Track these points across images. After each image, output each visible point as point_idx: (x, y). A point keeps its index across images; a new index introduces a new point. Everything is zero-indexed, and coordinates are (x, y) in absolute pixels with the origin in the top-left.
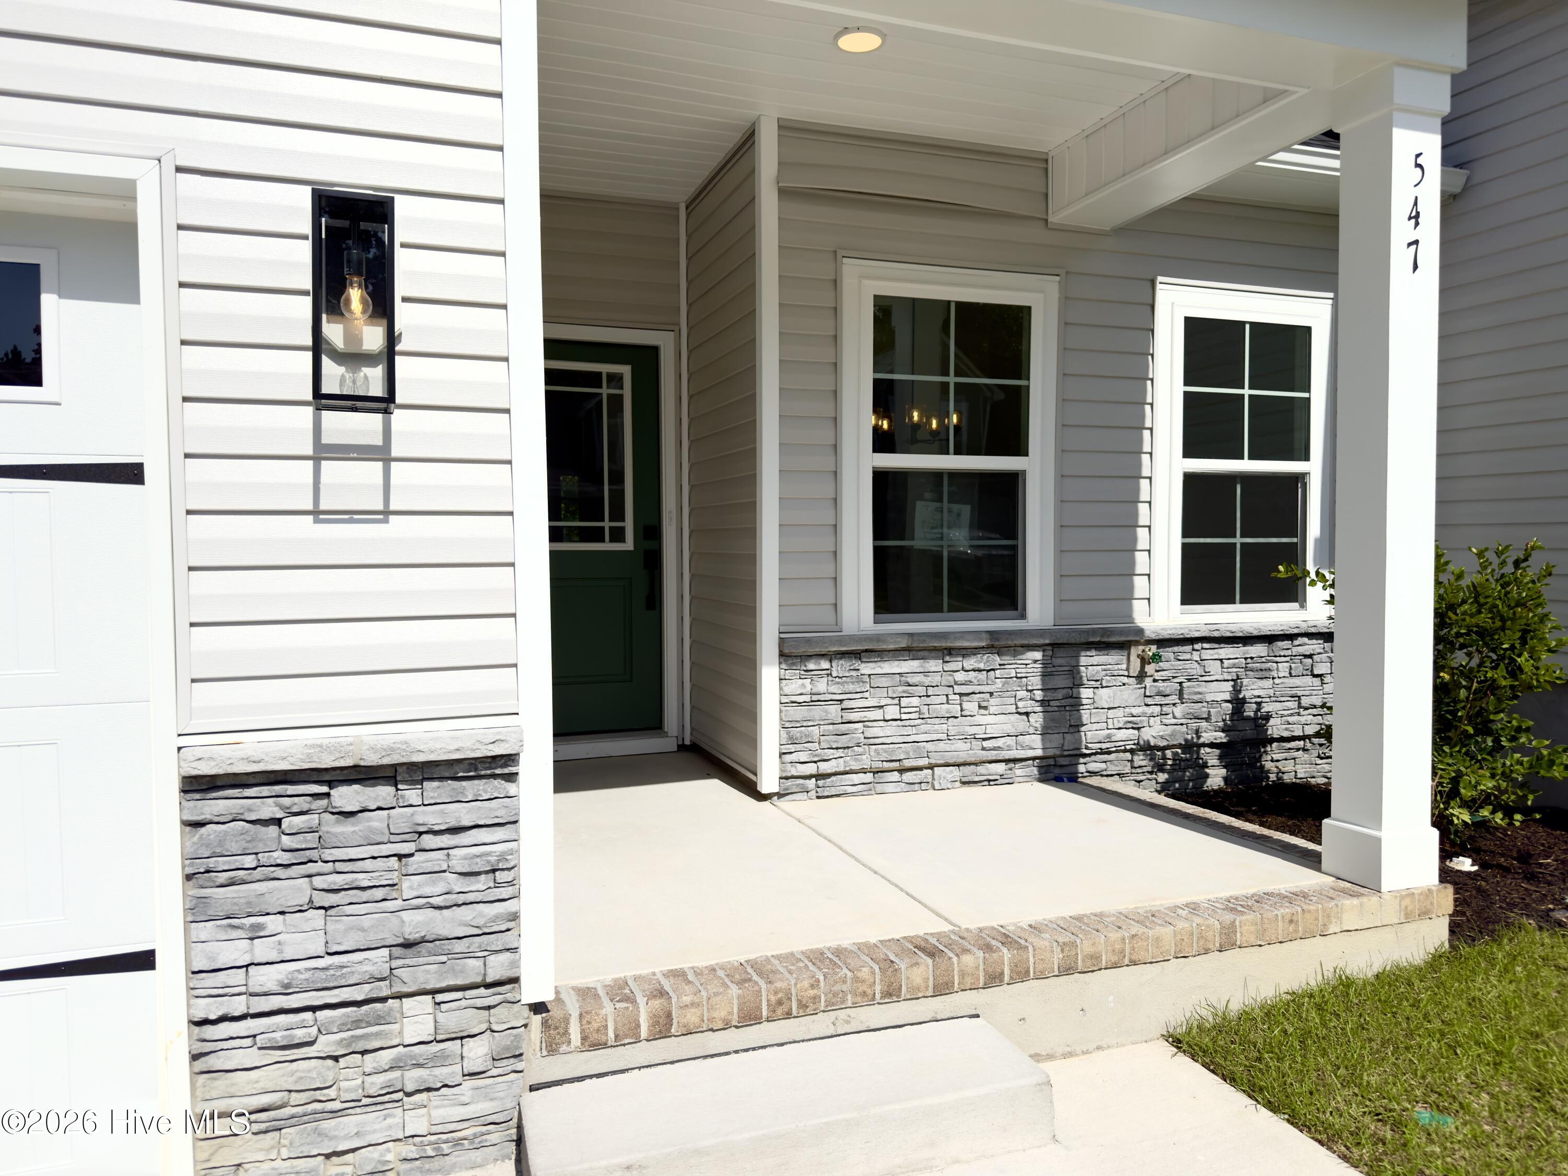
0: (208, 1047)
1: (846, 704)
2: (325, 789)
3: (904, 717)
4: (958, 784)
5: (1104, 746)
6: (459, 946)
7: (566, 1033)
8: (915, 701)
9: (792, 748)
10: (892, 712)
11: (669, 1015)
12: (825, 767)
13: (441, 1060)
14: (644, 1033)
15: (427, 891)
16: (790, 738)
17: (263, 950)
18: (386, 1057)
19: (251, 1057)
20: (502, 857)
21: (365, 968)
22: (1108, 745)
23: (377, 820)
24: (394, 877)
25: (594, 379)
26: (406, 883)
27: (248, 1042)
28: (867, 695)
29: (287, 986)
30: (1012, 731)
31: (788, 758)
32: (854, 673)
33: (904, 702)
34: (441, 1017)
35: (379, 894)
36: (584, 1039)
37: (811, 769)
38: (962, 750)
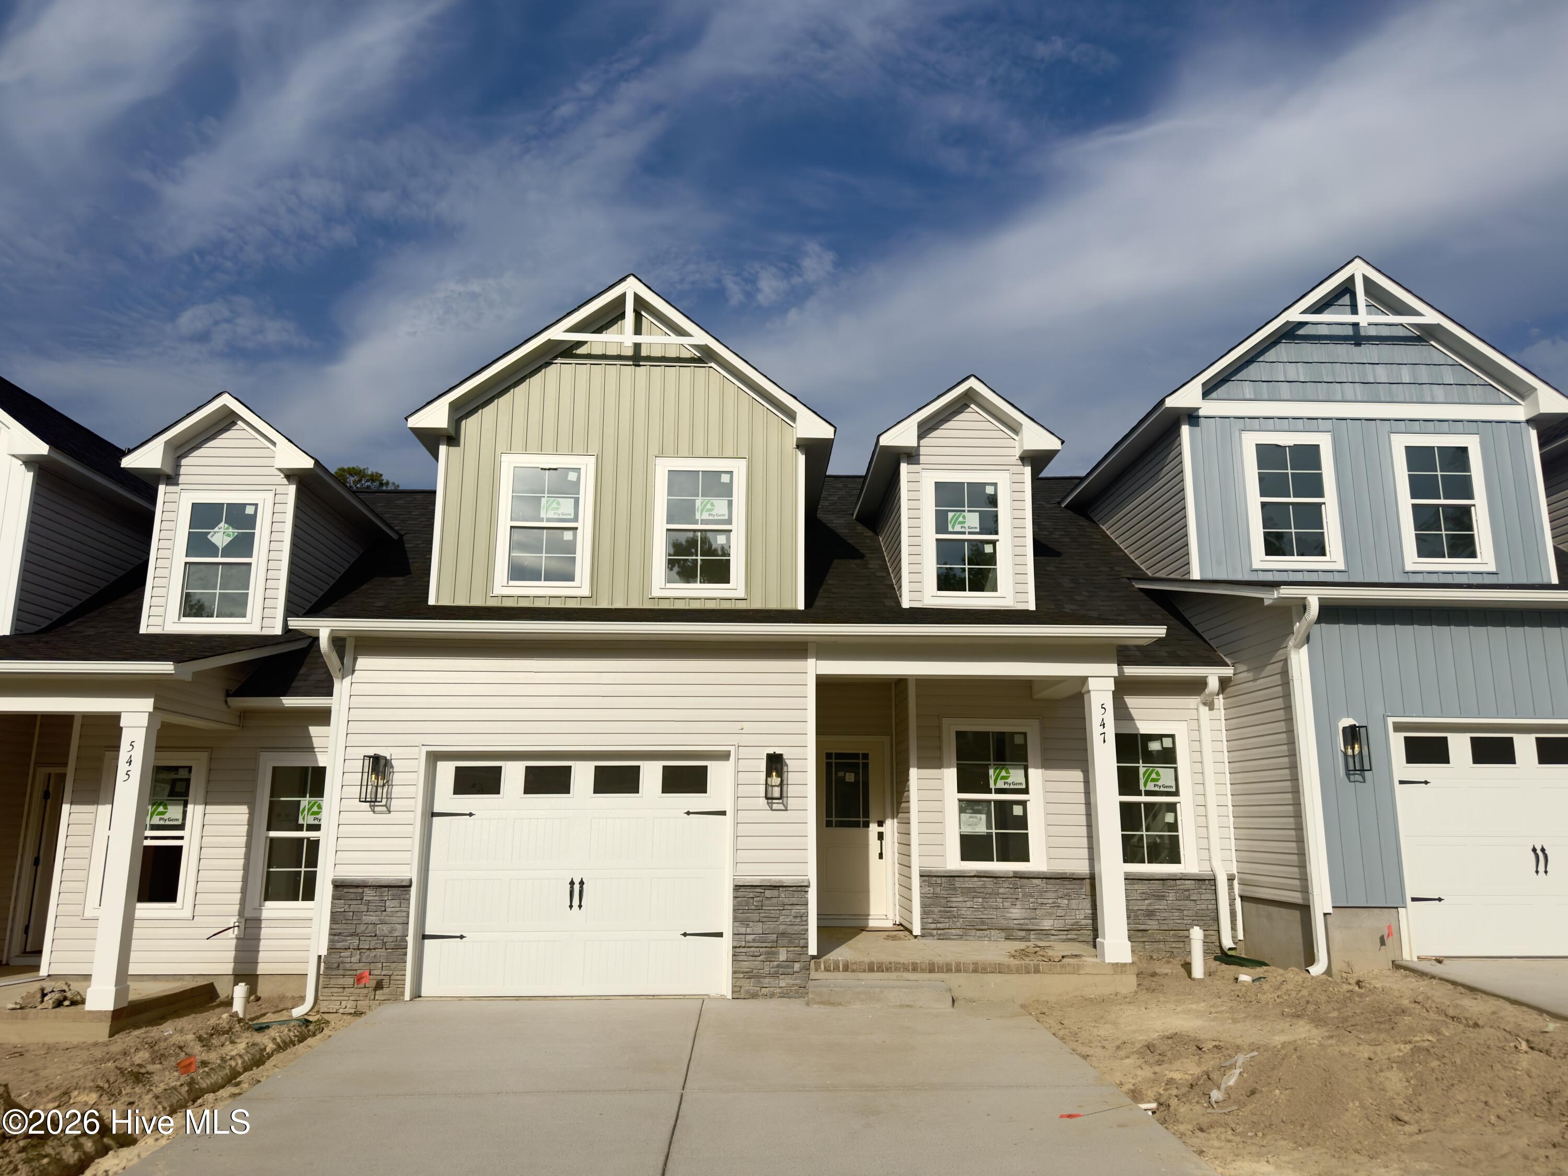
0: (737, 954)
1: (948, 899)
2: (763, 891)
3: (975, 907)
4: (1003, 939)
5: (1074, 927)
6: (794, 936)
7: (820, 966)
8: (980, 900)
9: (925, 916)
10: (969, 904)
11: (848, 965)
12: (939, 926)
13: (788, 967)
14: (841, 969)
15: (786, 920)
16: (924, 912)
17: (749, 931)
18: (775, 963)
19: (745, 958)
20: (804, 913)
21: (772, 938)
22: (1077, 927)
23: (774, 900)
24: (778, 916)
25: (856, 756)
26: (781, 917)
27: (744, 954)
28: (958, 896)
29: (754, 940)
30: (1028, 917)
31: (925, 920)
32: (952, 886)
33: (975, 900)
34: (789, 955)
35: (775, 920)
36: (825, 968)
37: (933, 926)
38: (1004, 923)
